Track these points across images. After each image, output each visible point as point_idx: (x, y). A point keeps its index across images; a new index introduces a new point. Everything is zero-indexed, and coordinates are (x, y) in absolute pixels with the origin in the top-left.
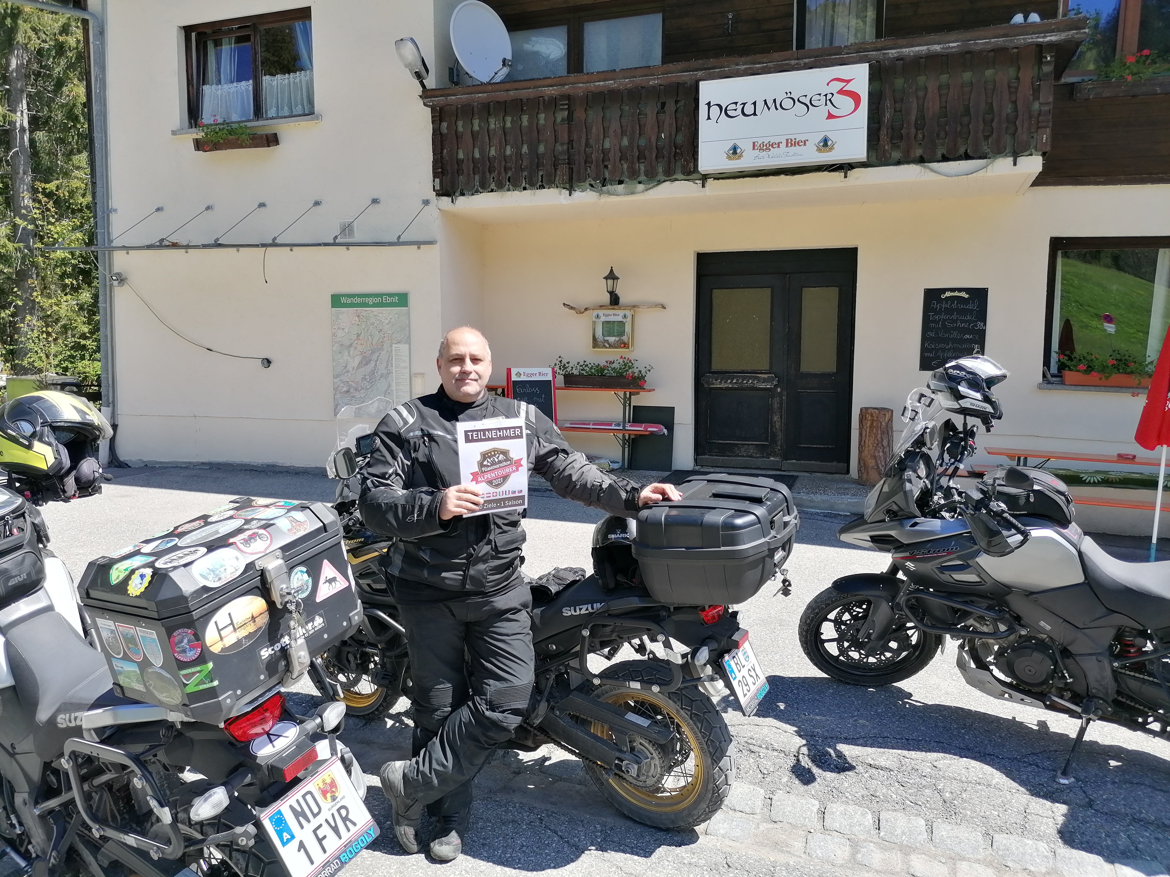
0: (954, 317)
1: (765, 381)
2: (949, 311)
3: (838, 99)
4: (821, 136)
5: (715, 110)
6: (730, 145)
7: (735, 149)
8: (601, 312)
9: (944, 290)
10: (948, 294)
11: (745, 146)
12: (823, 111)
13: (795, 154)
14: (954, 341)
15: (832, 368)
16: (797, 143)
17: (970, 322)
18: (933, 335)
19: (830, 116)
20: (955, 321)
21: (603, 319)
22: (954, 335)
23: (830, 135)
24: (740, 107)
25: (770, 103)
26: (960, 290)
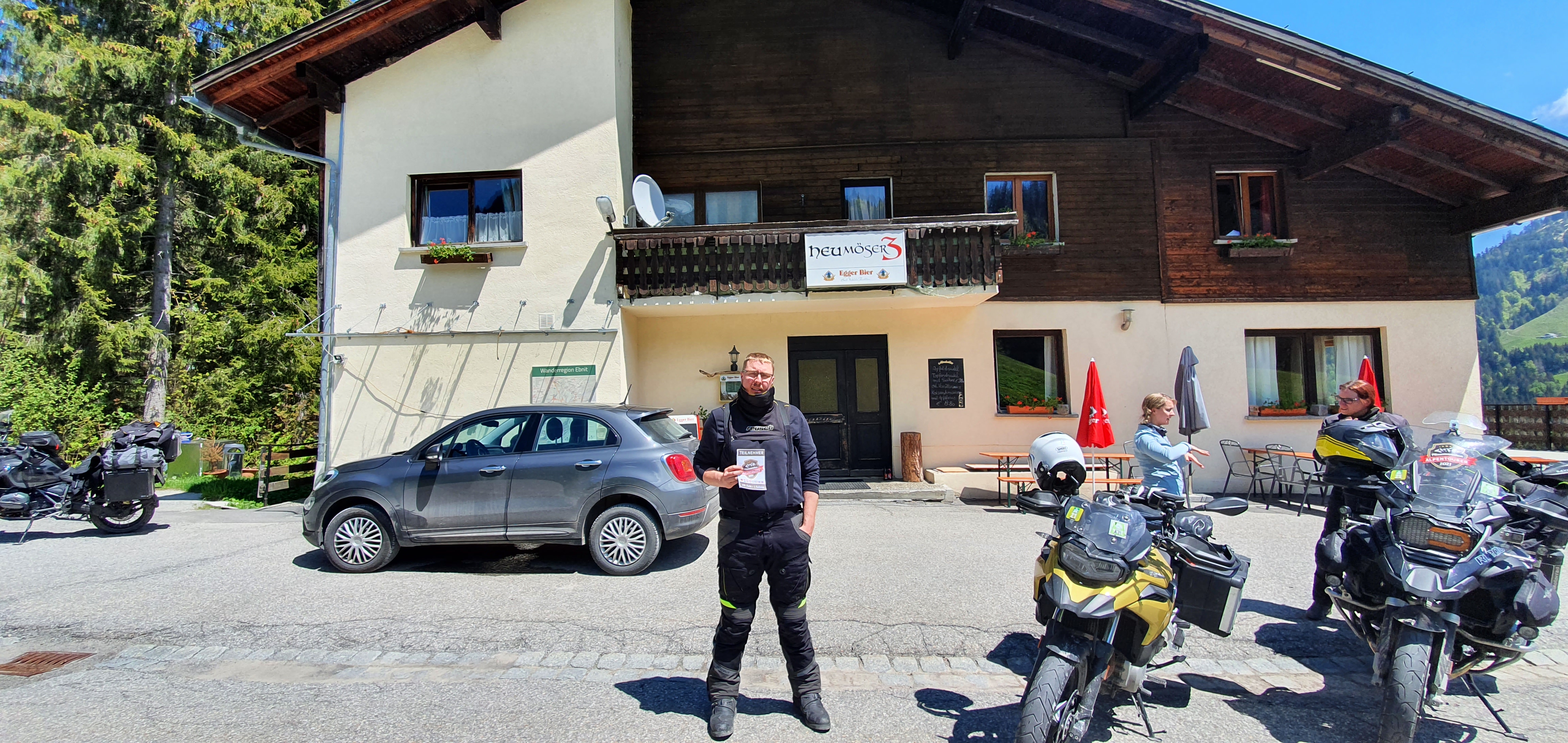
0: (947, 375)
1: (837, 418)
2: (943, 372)
3: (888, 249)
4: (880, 270)
5: (815, 251)
6: (826, 272)
7: (829, 274)
8: (726, 376)
9: (939, 360)
10: (942, 362)
11: (835, 273)
12: (881, 255)
13: (865, 279)
14: (948, 390)
15: (876, 408)
16: (866, 273)
17: (956, 378)
18: (935, 386)
19: (885, 258)
20: (946, 378)
21: (728, 380)
22: (948, 386)
23: (885, 269)
24: (830, 250)
25: (849, 249)
26: (948, 360)
